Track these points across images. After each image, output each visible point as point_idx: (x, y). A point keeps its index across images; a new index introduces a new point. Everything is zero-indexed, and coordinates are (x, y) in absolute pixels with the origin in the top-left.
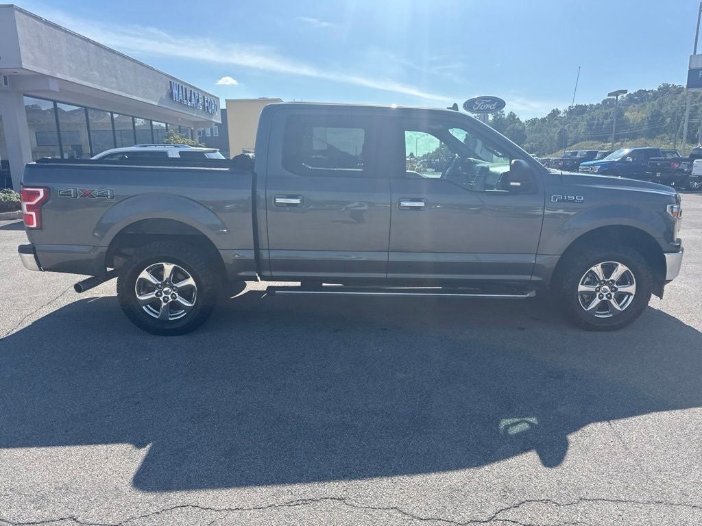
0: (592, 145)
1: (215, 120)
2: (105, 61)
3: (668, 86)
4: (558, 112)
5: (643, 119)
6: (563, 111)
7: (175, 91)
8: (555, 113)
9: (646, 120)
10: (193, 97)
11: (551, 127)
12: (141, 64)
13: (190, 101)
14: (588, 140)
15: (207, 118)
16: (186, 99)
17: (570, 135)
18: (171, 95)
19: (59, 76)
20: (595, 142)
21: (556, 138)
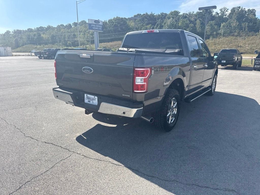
0: (31, 46)
3: (50, 26)
4: (10, 32)
5: (48, 38)
6: (11, 32)
8: (8, 32)
9: (50, 38)
11: (9, 38)
14: (29, 44)
17: (20, 42)
20: (32, 45)
21: (14, 43)
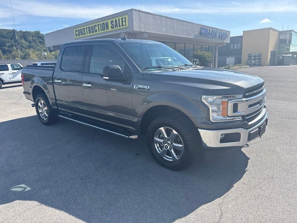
1: (226, 42)
2: (169, 23)
7: (203, 31)
10: (213, 33)
12: (186, 22)
13: (211, 34)
15: (221, 41)
16: (209, 34)
18: (201, 33)
19: (148, 31)
